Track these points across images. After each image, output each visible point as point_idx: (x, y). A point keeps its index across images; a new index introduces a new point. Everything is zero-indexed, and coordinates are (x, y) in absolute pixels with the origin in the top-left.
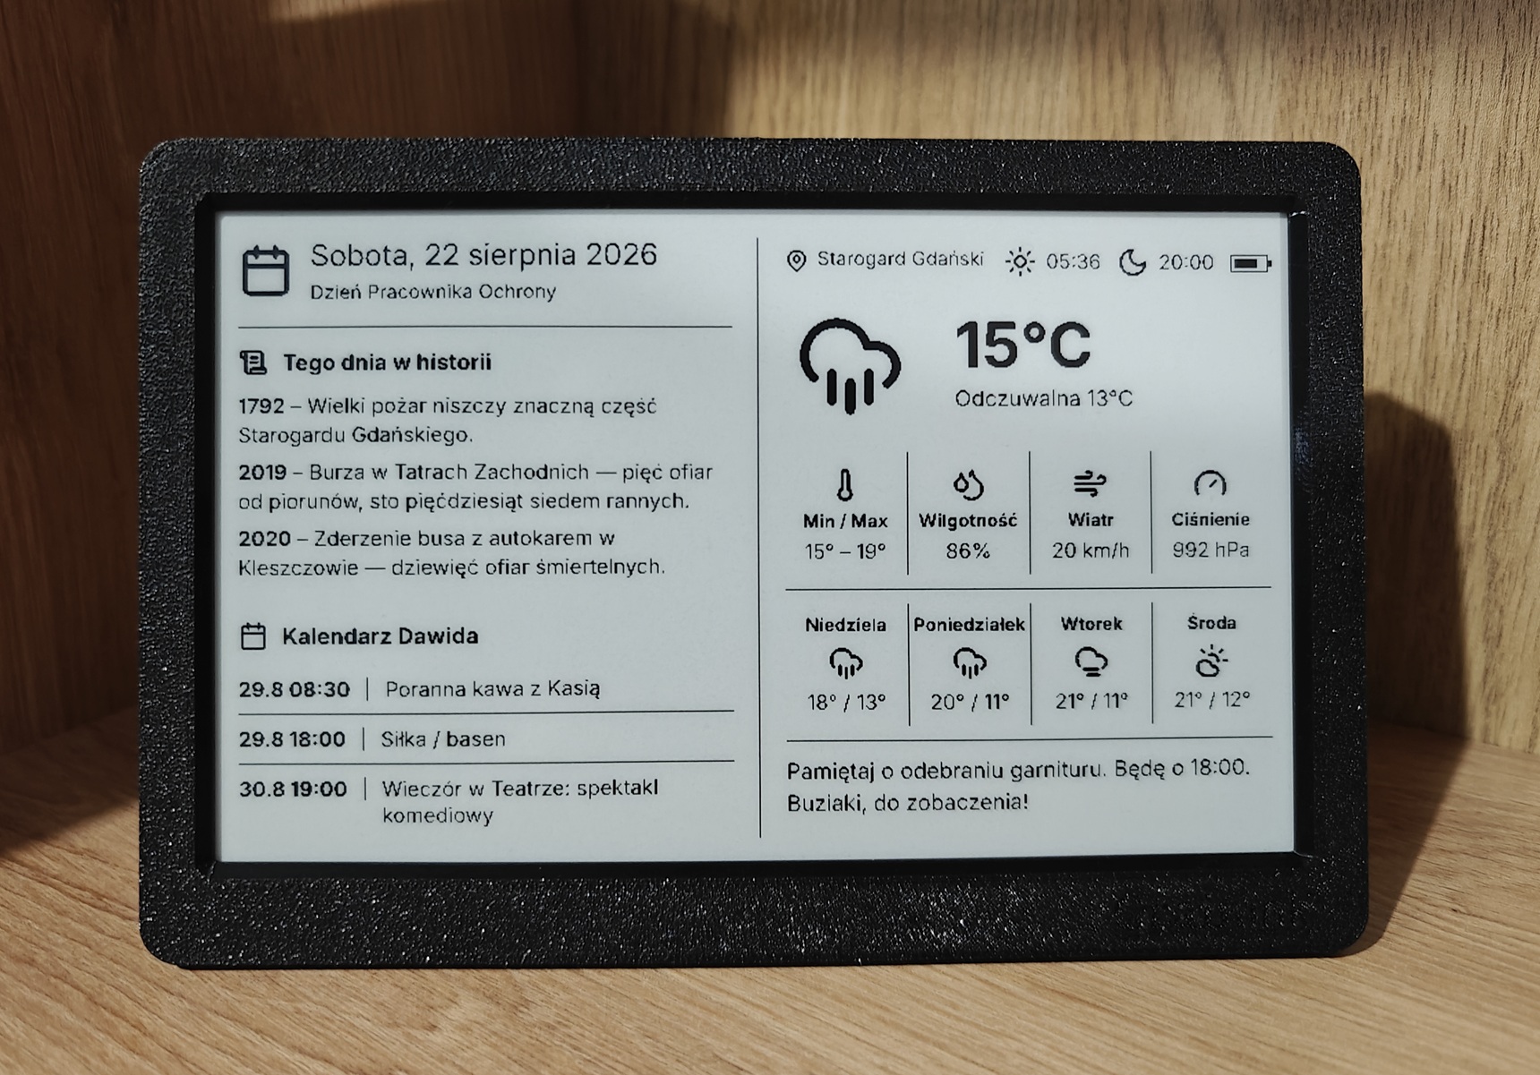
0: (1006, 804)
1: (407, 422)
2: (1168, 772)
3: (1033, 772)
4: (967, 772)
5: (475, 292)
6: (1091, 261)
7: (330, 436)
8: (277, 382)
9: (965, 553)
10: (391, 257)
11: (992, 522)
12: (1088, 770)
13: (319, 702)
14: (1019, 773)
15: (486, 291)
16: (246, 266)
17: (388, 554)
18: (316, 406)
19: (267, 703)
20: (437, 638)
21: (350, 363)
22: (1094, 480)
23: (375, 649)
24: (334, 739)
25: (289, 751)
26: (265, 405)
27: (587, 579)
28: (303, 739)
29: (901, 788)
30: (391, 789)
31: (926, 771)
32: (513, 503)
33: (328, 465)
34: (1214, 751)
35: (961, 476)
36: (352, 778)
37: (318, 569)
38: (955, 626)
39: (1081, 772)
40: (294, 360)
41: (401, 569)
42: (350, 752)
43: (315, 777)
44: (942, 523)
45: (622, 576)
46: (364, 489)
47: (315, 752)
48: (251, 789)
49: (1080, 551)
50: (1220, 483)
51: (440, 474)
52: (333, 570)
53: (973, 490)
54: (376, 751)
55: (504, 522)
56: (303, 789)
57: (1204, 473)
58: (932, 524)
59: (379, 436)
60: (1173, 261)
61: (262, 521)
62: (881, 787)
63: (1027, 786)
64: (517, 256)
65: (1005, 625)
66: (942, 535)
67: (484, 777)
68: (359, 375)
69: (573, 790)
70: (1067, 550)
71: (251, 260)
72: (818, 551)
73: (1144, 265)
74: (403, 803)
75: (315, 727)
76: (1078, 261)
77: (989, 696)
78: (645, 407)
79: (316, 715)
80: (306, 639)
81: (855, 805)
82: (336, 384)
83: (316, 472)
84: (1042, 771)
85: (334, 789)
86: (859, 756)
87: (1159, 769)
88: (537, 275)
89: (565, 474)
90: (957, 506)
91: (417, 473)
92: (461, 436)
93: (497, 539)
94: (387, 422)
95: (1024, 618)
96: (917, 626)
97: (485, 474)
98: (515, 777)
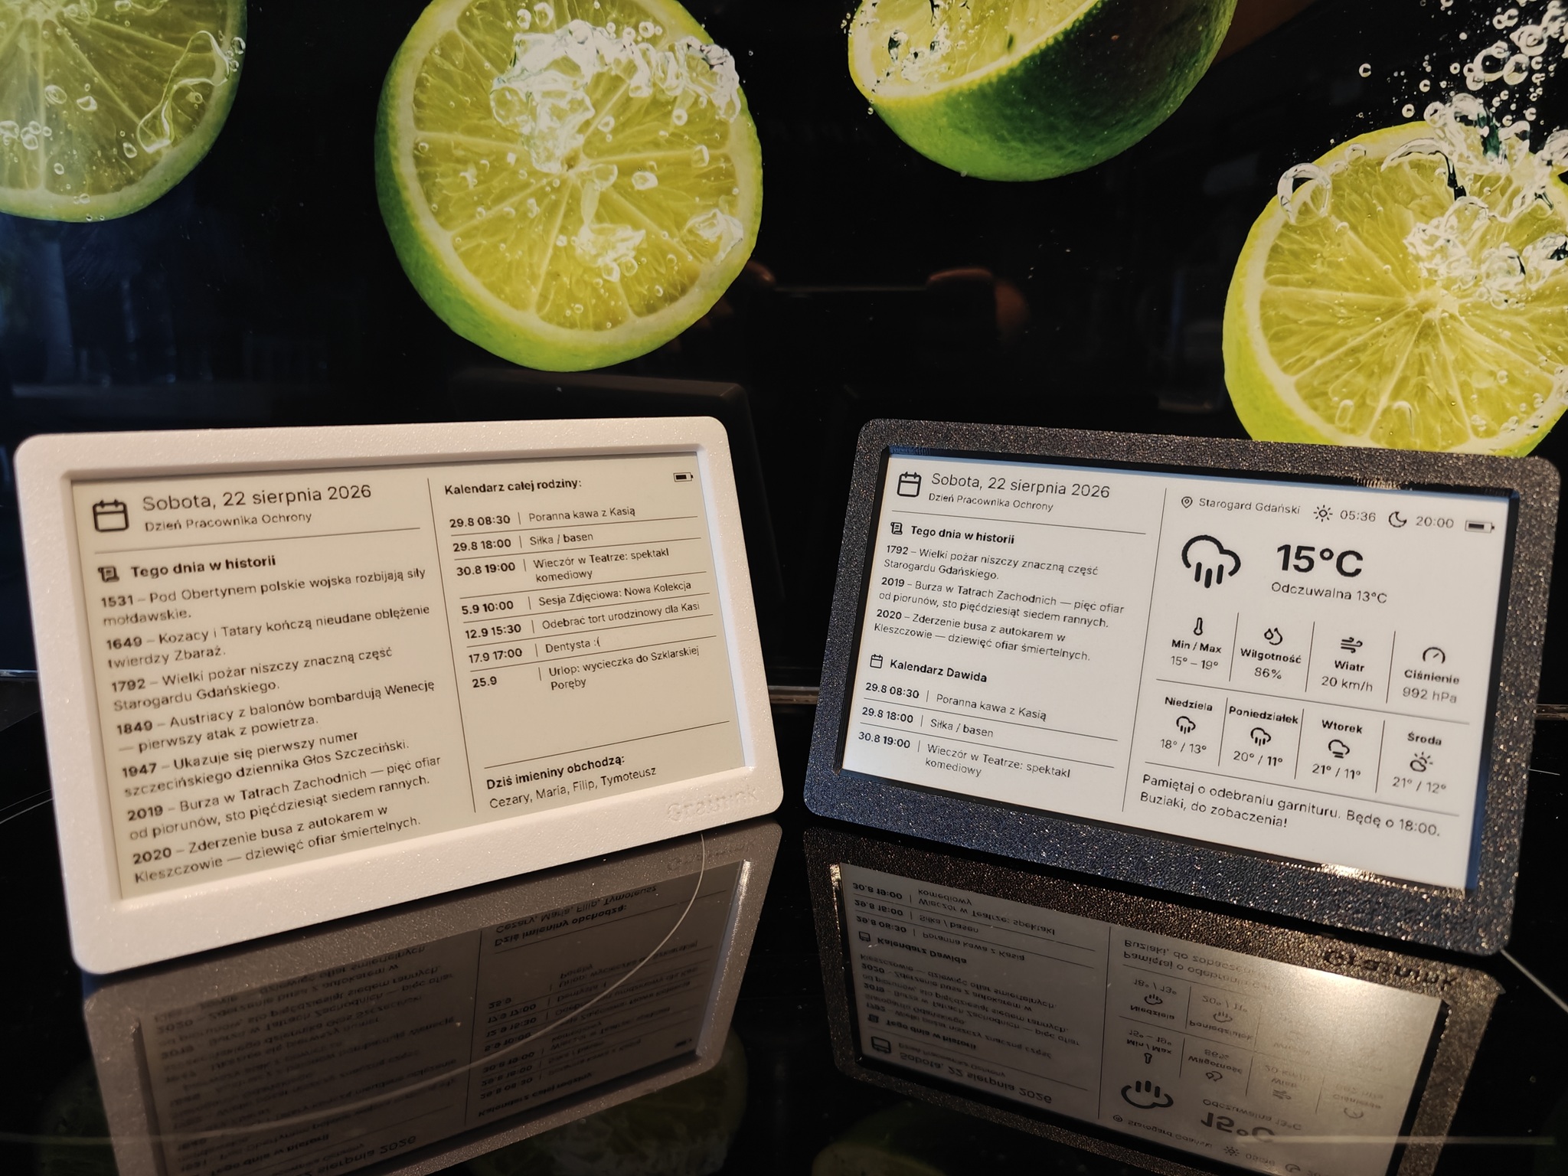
0: (1272, 822)
1: (968, 565)
2: (1383, 824)
3: (1292, 806)
4: (1250, 799)
5: (1011, 504)
6: (1369, 517)
7: (928, 568)
8: (907, 539)
9: (1266, 674)
10: (971, 482)
11: (1285, 659)
12: (1328, 812)
13: (903, 699)
14: (1282, 805)
15: (1017, 504)
16: (900, 481)
17: (949, 630)
18: (924, 553)
19: (878, 695)
20: (966, 676)
21: (943, 533)
22: (1354, 643)
23: (934, 676)
24: (908, 719)
25: (885, 720)
26: (899, 550)
27: (1047, 657)
28: (893, 716)
29: (1210, 801)
30: (932, 749)
31: (1225, 793)
32: (1014, 613)
33: (925, 583)
34: (1417, 818)
35: (1269, 630)
36: (914, 739)
37: (912, 633)
38: (1254, 715)
39: (1323, 812)
40: (916, 529)
41: (953, 639)
42: (914, 726)
43: (896, 736)
44: (1254, 655)
45: (1066, 658)
46: (941, 597)
47: (897, 723)
48: (865, 736)
49: (1340, 683)
50: (1441, 654)
51: (979, 593)
52: (920, 634)
53: (1277, 638)
54: (927, 728)
55: (1008, 621)
56: (889, 741)
57: (1430, 649)
58: (1248, 655)
59: (951, 571)
60: (1425, 521)
61: (889, 605)
62: (1196, 797)
63: (1287, 813)
64: (1035, 487)
65: (1286, 719)
66: (1254, 662)
67: (980, 751)
68: (947, 539)
69: (1025, 767)
70: (1332, 682)
71: (903, 478)
72: (1179, 661)
73: (1405, 522)
74: (936, 757)
75: (899, 711)
76: (1361, 516)
77: (1270, 758)
78: (1092, 571)
79: (901, 705)
80: (901, 666)
81: (1180, 804)
82: (935, 543)
83: (919, 585)
84: (1298, 807)
85: (905, 744)
86: (1187, 778)
87: (1376, 821)
88: (1044, 498)
89: (1044, 601)
90: (1265, 647)
91: (968, 591)
92: (993, 576)
93: (1003, 630)
94: (957, 564)
95: (1298, 716)
96: (1231, 711)
97: (1002, 596)
98: (995, 754)
